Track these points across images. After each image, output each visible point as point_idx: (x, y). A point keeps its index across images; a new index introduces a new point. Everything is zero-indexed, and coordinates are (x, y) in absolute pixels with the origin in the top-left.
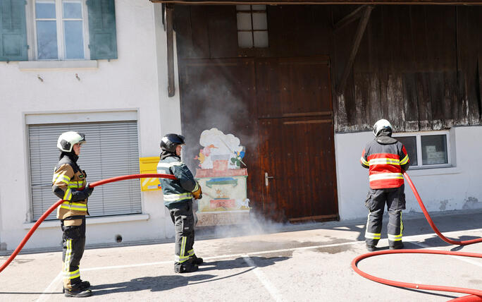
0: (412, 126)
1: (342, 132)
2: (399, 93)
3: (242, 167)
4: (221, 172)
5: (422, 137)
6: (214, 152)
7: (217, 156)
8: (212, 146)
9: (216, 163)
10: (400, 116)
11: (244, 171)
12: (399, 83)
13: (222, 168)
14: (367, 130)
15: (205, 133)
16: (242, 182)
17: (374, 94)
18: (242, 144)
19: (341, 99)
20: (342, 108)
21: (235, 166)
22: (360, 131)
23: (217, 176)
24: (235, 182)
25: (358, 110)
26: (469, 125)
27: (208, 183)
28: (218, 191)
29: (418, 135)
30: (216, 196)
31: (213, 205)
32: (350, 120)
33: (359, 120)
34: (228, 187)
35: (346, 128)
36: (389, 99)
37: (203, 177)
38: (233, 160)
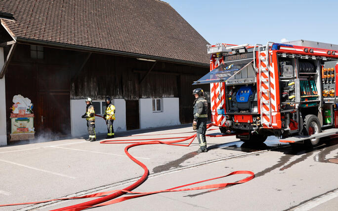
0: (99, 97)
1: (73, 99)
2: (95, 84)
3: (32, 113)
4: (22, 115)
5: (103, 102)
6: (19, 106)
7: (20, 108)
8: (18, 103)
9: (20, 111)
10: (95, 93)
11: (33, 115)
12: (95, 79)
13: (23, 113)
14: (83, 99)
15: (15, 97)
16: (32, 120)
17: (86, 83)
18: (32, 102)
19: (73, 85)
20: (73, 88)
21: (29, 113)
22: (80, 99)
23: (20, 117)
24: (28, 120)
25: (80, 90)
26: (119, 98)
27: (16, 120)
28: (21, 124)
29: (101, 101)
30: (20, 126)
31: (18, 131)
32: (76, 94)
33: (80, 94)
34: (25, 122)
35: (75, 97)
36: (91, 86)
37: (14, 117)
38: (28, 110)
